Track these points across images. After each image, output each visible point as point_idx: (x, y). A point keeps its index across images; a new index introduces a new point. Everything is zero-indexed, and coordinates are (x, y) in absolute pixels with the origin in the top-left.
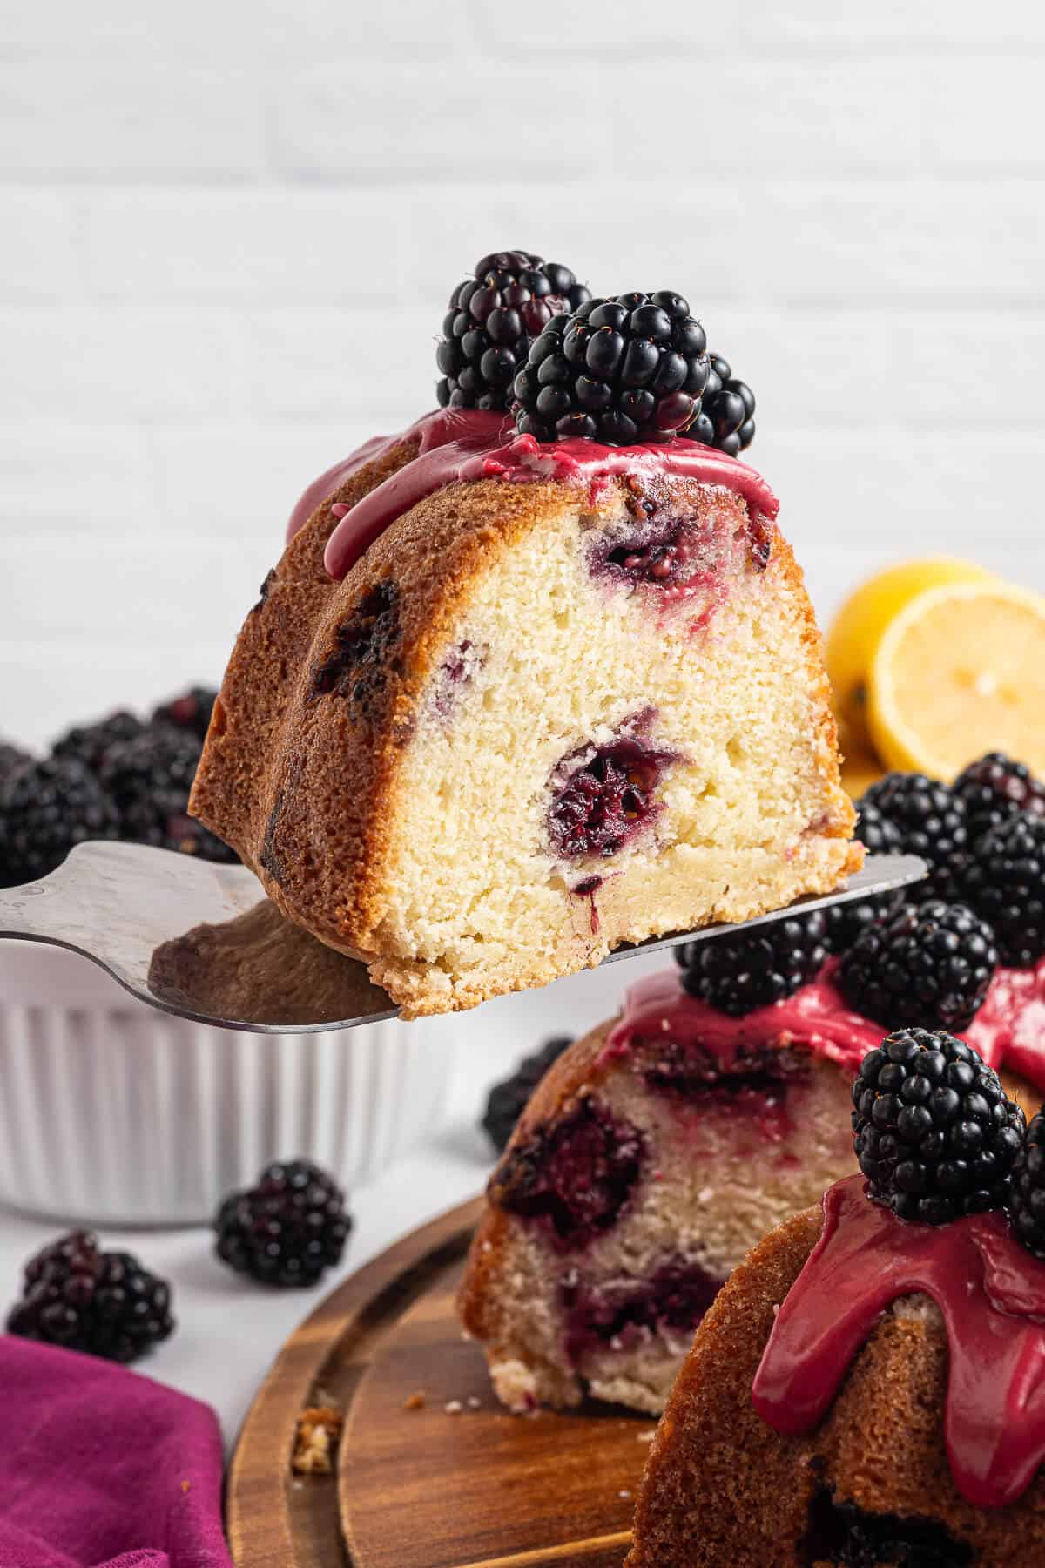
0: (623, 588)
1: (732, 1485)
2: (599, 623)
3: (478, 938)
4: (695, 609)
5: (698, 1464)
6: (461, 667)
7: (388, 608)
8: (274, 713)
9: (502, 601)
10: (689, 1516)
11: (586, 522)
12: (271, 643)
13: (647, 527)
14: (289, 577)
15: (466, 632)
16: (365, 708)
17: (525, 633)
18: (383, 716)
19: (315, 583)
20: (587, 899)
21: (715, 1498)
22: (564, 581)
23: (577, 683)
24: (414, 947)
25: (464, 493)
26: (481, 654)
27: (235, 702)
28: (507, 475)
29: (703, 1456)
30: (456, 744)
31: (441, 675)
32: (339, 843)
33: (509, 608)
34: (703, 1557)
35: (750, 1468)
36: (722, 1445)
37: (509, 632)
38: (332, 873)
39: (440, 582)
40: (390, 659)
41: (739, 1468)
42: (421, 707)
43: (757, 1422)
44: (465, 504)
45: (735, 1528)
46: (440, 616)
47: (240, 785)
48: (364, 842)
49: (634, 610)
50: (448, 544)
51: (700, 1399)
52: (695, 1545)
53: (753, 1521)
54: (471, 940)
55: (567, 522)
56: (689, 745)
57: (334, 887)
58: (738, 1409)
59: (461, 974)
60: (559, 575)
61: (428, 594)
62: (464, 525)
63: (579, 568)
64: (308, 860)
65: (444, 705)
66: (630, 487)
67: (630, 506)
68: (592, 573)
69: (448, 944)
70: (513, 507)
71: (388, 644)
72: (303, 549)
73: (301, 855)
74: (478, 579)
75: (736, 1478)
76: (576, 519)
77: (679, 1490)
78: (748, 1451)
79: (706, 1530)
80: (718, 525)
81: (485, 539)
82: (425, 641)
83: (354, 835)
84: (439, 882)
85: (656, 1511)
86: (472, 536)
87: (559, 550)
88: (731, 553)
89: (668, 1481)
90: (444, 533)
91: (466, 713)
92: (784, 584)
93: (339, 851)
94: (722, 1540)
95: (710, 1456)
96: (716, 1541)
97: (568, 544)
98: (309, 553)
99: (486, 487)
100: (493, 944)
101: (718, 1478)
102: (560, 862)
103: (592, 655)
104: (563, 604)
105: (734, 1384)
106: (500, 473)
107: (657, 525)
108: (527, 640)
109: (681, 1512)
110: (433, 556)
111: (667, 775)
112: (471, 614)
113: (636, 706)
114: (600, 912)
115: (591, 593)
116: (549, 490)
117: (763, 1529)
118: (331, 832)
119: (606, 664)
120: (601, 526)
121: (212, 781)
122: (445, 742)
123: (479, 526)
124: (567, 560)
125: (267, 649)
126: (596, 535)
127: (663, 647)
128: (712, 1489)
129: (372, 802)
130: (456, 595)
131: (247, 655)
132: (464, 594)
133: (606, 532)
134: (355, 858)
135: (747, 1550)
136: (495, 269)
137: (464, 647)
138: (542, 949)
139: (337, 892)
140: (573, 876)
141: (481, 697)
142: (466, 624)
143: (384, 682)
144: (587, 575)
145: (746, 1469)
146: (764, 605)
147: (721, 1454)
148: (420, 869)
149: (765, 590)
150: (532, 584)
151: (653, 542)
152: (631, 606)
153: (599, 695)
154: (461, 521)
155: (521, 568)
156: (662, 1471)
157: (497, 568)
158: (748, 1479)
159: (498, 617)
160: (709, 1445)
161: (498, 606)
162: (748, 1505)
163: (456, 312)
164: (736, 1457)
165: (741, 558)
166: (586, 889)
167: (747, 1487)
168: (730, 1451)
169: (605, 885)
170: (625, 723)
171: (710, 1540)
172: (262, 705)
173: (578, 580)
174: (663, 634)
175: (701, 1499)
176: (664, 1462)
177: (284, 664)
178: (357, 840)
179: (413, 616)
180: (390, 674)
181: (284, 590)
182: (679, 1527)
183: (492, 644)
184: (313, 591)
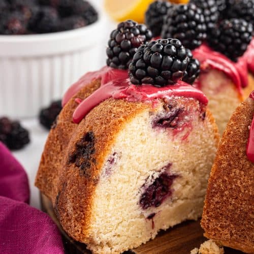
0: (162, 130)
1: (239, 182)
2: (155, 141)
3: (119, 236)
4: (183, 134)
5: (227, 176)
6: (113, 160)
7: (91, 141)
8: (58, 161)
9: (125, 139)
10: (225, 192)
11: (151, 113)
12: (58, 139)
13: (170, 113)
14: (63, 120)
15: (115, 150)
16: (84, 173)
17: (133, 147)
18: (90, 176)
19: (70, 123)
20: (151, 220)
21: (234, 186)
22: (144, 131)
23: (148, 159)
24: (99, 242)
25: (114, 104)
26: (119, 155)
27: (47, 155)
28: (127, 99)
29: (229, 174)
30: (112, 182)
31: (107, 163)
32: (77, 213)
33: (128, 141)
34: (231, 204)
35: (245, 176)
36: (235, 170)
37: (128, 148)
38: (74, 221)
39: (107, 136)
40: (92, 159)
41: (241, 176)
42: (101, 173)
43: (245, 162)
44: (115, 108)
45: (241, 195)
46: (106, 147)
47: (49, 180)
48: (84, 214)
49: (165, 136)
50: (109, 122)
51: (226, 157)
52: (228, 201)
53: (247, 192)
54: (116, 237)
55: (145, 114)
56: (181, 172)
57: (75, 226)
58: (239, 158)
59: (113, 247)
60: (143, 129)
61: (103, 139)
62: (114, 116)
63: (149, 127)
64: (67, 215)
65: (108, 172)
66: (164, 102)
67: (164, 107)
68: (153, 128)
69: (109, 240)
70: (129, 111)
71: (91, 153)
72: (67, 112)
73: (66, 214)
74: (118, 134)
75: (240, 179)
76: (148, 112)
77: (221, 185)
78: (244, 171)
79: (231, 196)
80: (191, 109)
81: (120, 122)
82: (102, 154)
83: (81, 211)
84: (107, 222)
85: (214, 192)
86: (117, 120)
87: (143, 123)
88: (194, 117)
89: (218, 183)
90: (108, 118)
91: (115, 172)
92: (209, 123)
93: (76, 215)
94: (237, 198)
95: (231, 173)
96: (235, 199)
97: (146, 120)
98: (68, 113)
99: (121, 102)
100: (123, 237)
101: (234, 180)
102: (143, 211)
103: (153, 151)
104: (144, 137)
105: (237, 151)
106: (125, 98)
107: (172, 112)
108: (133, 149)
109: (222, 192)
110: (105, 126)
111: (175, 182)
112: (116, 144)
113: (166, 164)
114: (154, 223)
115: (153, 133)
116: (140, 105)
117: (250, 193)
118: (74, 209)
119: (157, 153)
120: (155, 114)
121: (41, 178)
122: (109, 182)
123: (118, 117)
124: (145, 125)
125: (56, 141)
126: (154, 117)
127: (174, 146)
128: (233, 184)
129: (86, 203)
130: (112, 139)
131: (51, 142)
132: (114, 139)
133: (157, 115)
134: (81, 218)
135: (246, 200)
136: (123, 27)
137: (114, 155)
138: (137, 236)
139: (76, 228)
140: (147, 213)
141: (119, 168)
142: (115, 148)
143: (90, 166)
144: (151, 129)
145: (243, 176)
146: (204, 130)
147: (235, 173)
148: (100, 220)
149: (204, 126)
150: (135, 133)
151: (171, 117)
152: (164, 135)
153: (155, 162)
154: (113, 115)
155: (131, 129)
156: (215, 180)
157: (124, 130)
158: (244, 179)
159: (125, 144)
160: (230, 170)
161: (124, 141)
162: (244, 187)
163: (112, 40)
164: (240, 173)
165: (197, 118)
166: (151, 217)
167: (244, 182)
168: (238, 171)
169: (156, 215)
170: (162, 168)
171: (233, 199)
172: (55, 158)
173: (149, 130)
174: (174, 142)
175: (229, 187)
176: (215, 177)
177: (61, 146)
178: (82, 213)
179: (99, 145)
180: (92, 163)
181: (61, 123)
182: (222, 196)
183: (123, 152)
184: (70, 125)
